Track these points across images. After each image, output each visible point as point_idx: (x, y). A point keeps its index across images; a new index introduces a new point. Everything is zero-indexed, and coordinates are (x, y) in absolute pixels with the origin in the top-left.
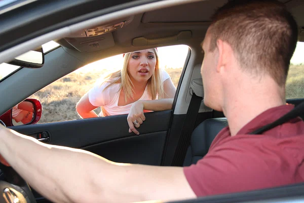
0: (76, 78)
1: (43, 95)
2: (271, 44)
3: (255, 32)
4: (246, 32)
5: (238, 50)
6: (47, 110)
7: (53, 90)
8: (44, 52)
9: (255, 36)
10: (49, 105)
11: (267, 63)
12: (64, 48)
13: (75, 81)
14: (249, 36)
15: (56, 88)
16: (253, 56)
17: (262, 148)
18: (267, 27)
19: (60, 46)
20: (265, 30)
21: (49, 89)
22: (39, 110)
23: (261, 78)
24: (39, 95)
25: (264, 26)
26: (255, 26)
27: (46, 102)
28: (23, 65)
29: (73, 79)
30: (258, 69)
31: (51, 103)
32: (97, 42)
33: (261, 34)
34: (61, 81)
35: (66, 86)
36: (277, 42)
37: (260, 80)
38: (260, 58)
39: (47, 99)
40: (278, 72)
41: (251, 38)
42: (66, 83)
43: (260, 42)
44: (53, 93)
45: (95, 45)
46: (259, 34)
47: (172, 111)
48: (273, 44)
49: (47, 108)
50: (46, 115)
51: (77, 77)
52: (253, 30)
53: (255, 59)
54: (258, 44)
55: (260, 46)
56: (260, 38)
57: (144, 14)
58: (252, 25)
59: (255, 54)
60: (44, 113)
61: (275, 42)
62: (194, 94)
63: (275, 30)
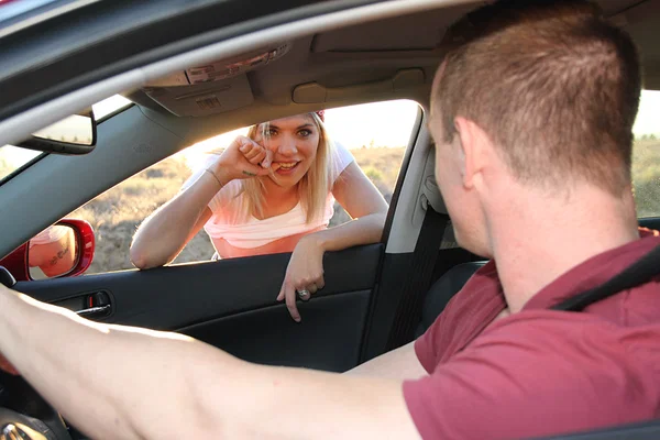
0: (174, 170)
1: (100, 209)
2: (575, 117)
3: (534, 99)
4: (513, 104)
5: (504, 142)
6: (110, 240)
7: (123, 197)
8: (96, 119)
9: (536, 109)
10: (114, 229)
11: (574, 160)
12: (142, 107)
13: (172, 176)
14: (521, 112)
15: (131, 192)
16: (539, 152)
17: (586, 347)
18: (558, 81)
19: (132, 105)
20: (555, 91)
21: (116, 195)
22: (88, 245)
23: (569, 191)
24: (93, 207)
25: (550, 81)
26: (530, 88)
27: (107, 222)
28: (49, 147)
29: (167, 172)
30: (556, 175)
31: (121, 224)
32: (214, 96)
33: (549, 102)
34: (141, 176)
35: (153, 187)
36: (589, 108)
37: (568, 197)
38: (556, 152)
39: (109, 216)
40: (606, 168)
41: (527, 115)
42: (153, 181)
43: (551, 120)
44: (123, 203)
45: (209, 102)
46: (542, 102)
47: (381, 247)
48: (579, 116)
49: (110, 236)
50: (109, 251)
51: (178, 167)
52: (529, 96)
53: (546, 157)
54: (545, 124)
55: (550, 129)
56: (547, 110)
57: (315, 37)
58: (524, 84)
59: (542, 145)
60: (105, 248)
61: (582, 110)
62: (429, 207)
63: (579, 81)
